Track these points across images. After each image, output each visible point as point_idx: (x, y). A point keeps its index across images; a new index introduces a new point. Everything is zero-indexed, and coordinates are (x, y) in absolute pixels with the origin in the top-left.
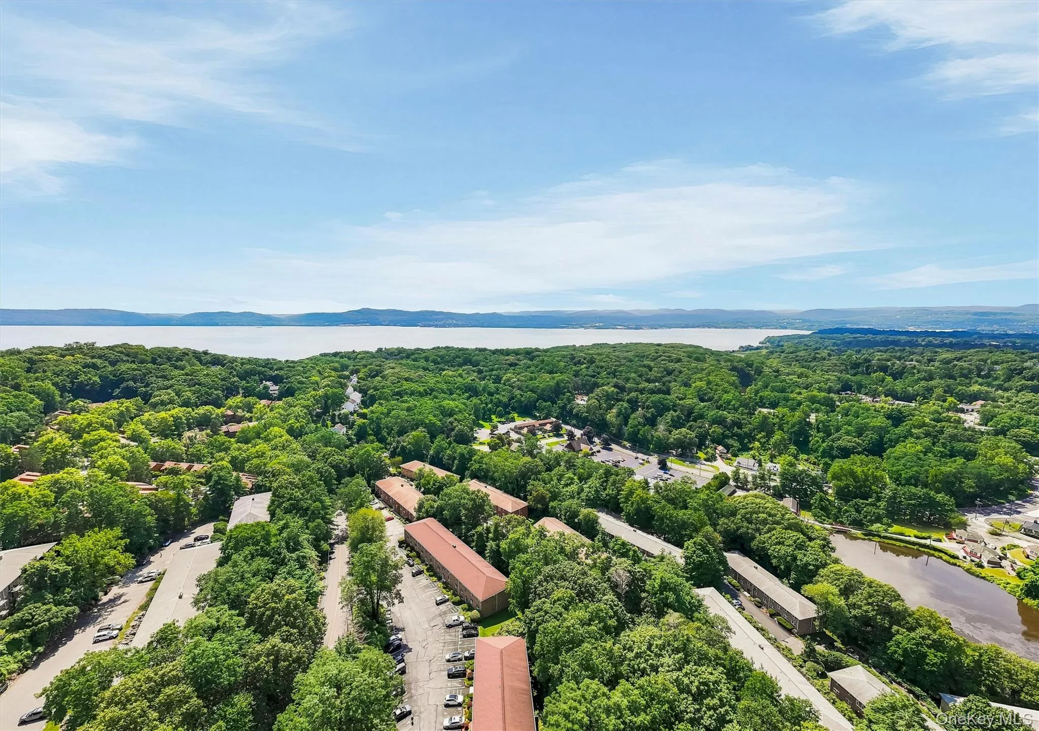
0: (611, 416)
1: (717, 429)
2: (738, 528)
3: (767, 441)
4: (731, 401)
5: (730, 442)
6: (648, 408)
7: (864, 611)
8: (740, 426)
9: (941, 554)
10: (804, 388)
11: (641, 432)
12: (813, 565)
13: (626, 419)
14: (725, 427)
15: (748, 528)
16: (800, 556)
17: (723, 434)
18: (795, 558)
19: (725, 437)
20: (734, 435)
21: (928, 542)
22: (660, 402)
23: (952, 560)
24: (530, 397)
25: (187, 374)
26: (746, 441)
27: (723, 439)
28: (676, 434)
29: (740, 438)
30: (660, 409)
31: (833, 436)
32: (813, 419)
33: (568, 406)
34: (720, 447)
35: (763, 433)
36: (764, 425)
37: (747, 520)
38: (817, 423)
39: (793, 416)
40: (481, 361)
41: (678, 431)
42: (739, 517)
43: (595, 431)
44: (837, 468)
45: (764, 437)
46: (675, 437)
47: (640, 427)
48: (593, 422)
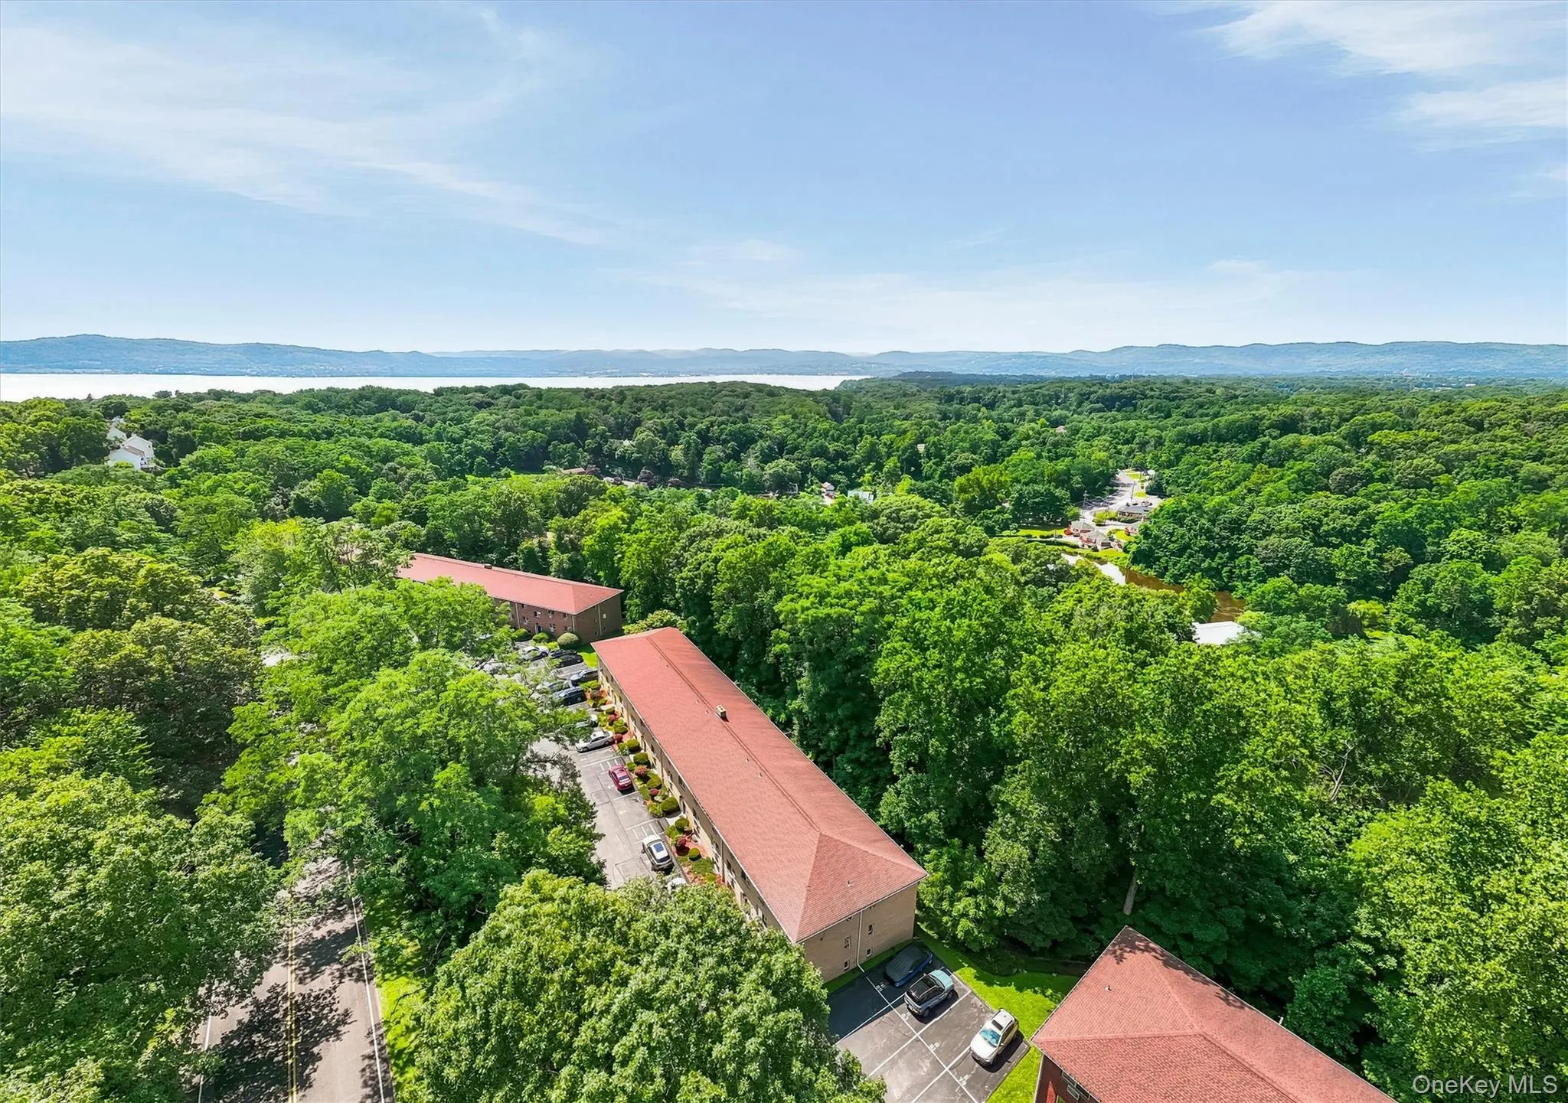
0: (677, 453)
1: (818, 462)
5: (837, 477)
6: (725, 442)
8: (845, 457)
9: (1065, 547)
10: (904, 419)
11: (725, 470)
13: (699, 456)
14: (828, 459)
17: (827, 468)
19: (830, 471)
20: (840, 468)
21: (1053, 539)
22: (738, 431)
23: (1073, 550)
24: (533, 439)
26: (855, 475)
27: (828, 475)
28: (771, 468)
29: (848, 471)
30: (744, 442)
31: (948, 457)
32: (921, 448)
33: (605, 448)
34: (826, 485)
35: (873, 464)
36: (872, 455)
37: (893, 520)
38: (927, 450)
39: (904, 439)
40: (415, 402)
41: (774, 463)
42: (883, 519)
43: (656, 478)
44: (960, 480)
45: (873, 470)
46: (771, 471)
47: (721, 463)
48: (651, 465)
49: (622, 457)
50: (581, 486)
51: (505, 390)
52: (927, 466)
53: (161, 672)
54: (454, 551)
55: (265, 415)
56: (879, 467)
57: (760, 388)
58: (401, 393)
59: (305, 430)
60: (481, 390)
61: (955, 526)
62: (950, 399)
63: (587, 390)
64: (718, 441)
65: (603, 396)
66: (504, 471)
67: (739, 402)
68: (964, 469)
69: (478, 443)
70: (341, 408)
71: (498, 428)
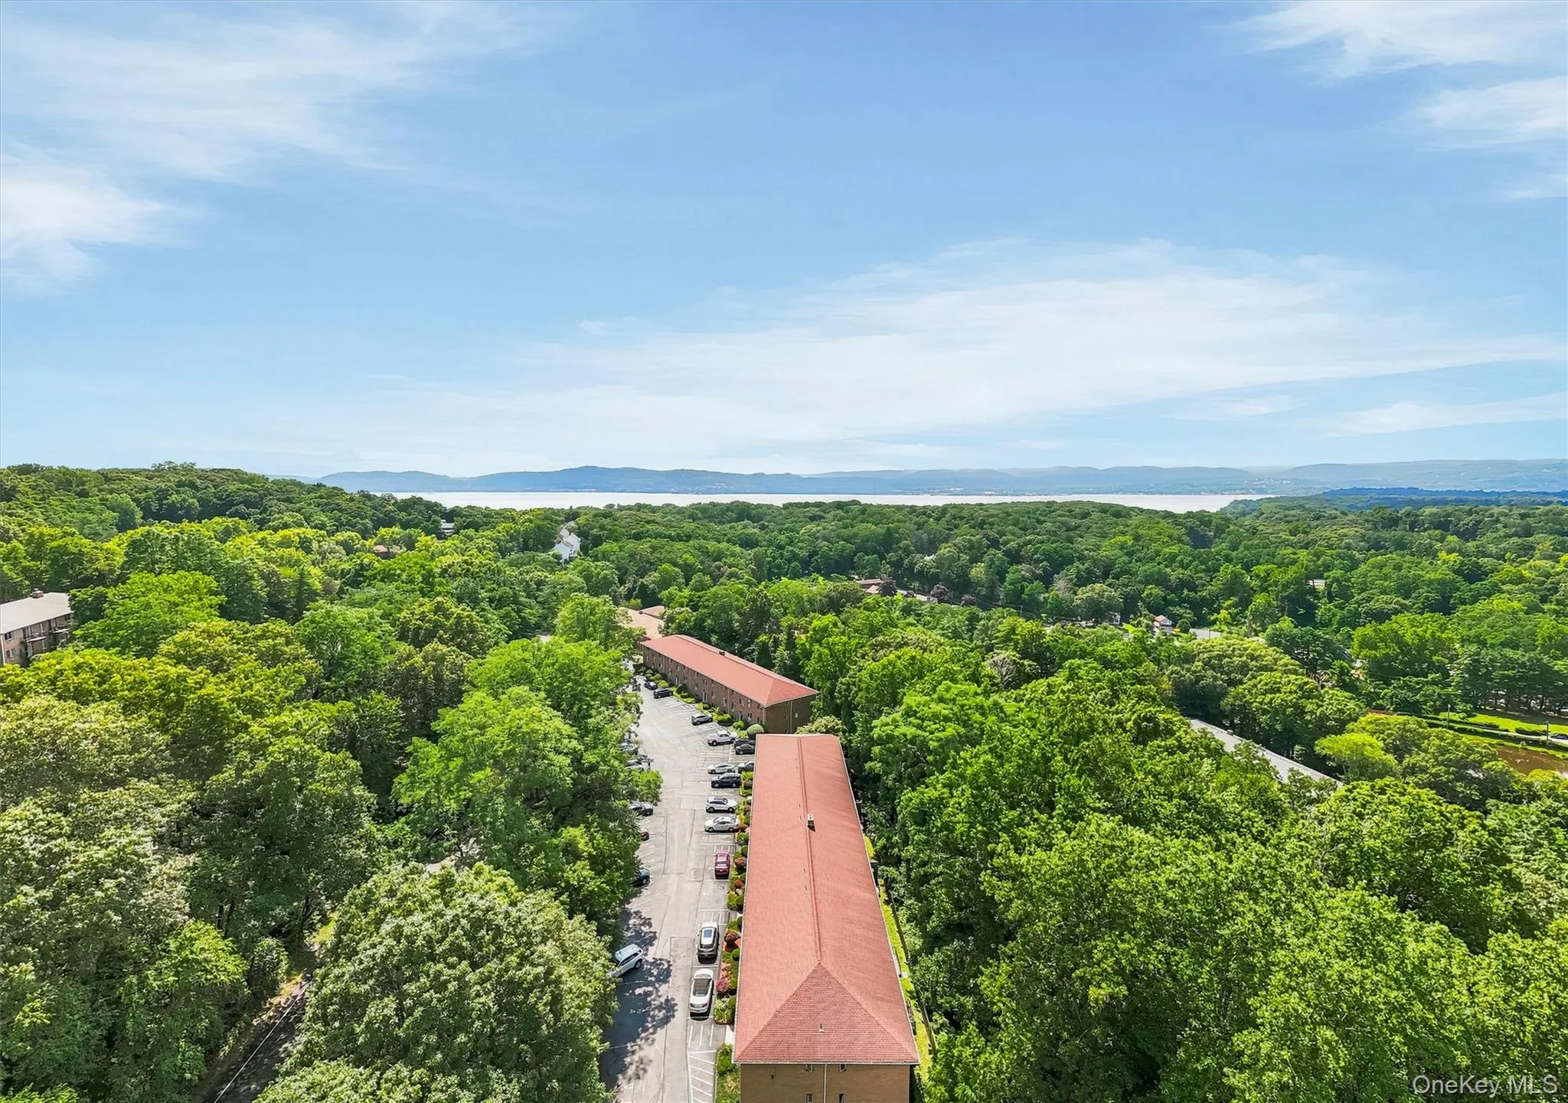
0: (978, 571)
1: (1153, 591)
2: (1198, 679)
3: (1242, 612)
4: (1176, 556)
5: (1178, 610)
6: (1038, 561)
7: (1431, 774)
8: (1193, 588)
10: (1299, 547)
11: (1028, 590)
12: (1335, 720)
13: (1001, 575)
14: (1168, 588)
15: (1215, 678)
16: (1310, 707)
17: (1164, 599)
18: (1300, 711)
19: (1168, 603)
20: (1184, 600)
22: (1056, 551)
24: (843, 549)
25: (321, 497)
26: (1205, 610)
27: (1165, 606)
28: (1084, 593)
29: (1195, 605)
30: (1058, 563)
31: (1357, 597)
32: (1320, 584)
33: (906, 561)
34: (1161, 618)
35: (1234, 599)
36: (1234, 587)
37: (1213, 668)
38: (1329, 586)
39: (1285, 572)
40: (765, 514)
41: (1089, 587)
42: (1198, 665)
43: (951, 594)
44: (1368, 630)
45: (1235, 605)
46: (1084, 596)
47: (1025, 583)
48: (948, 581)
49: (921, 572)
50: (841, 593)
51: (839, 505)
52: (1323, 609)
53: (425, 678)
54: (714, 638)
55: (653, 521)
56: (1244, 603)
57: (1104, 509)
58: (759, 506)
59: (673, 533)
60: (819, 505)
61: (1301, 687)
62: (1393, 522)
63: (912, 507)
64: (1030, 560)
65: (924, 514)
66: (814, 575)
67: (1073, 522)
68: (1381, 616)
69: (797, 551)
70: (711, 518)
71: (817, 539)
